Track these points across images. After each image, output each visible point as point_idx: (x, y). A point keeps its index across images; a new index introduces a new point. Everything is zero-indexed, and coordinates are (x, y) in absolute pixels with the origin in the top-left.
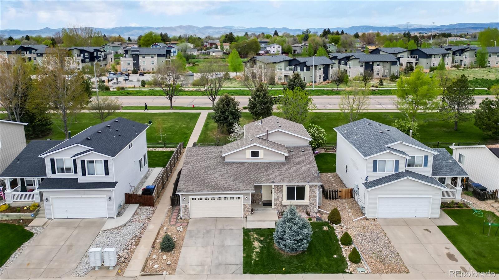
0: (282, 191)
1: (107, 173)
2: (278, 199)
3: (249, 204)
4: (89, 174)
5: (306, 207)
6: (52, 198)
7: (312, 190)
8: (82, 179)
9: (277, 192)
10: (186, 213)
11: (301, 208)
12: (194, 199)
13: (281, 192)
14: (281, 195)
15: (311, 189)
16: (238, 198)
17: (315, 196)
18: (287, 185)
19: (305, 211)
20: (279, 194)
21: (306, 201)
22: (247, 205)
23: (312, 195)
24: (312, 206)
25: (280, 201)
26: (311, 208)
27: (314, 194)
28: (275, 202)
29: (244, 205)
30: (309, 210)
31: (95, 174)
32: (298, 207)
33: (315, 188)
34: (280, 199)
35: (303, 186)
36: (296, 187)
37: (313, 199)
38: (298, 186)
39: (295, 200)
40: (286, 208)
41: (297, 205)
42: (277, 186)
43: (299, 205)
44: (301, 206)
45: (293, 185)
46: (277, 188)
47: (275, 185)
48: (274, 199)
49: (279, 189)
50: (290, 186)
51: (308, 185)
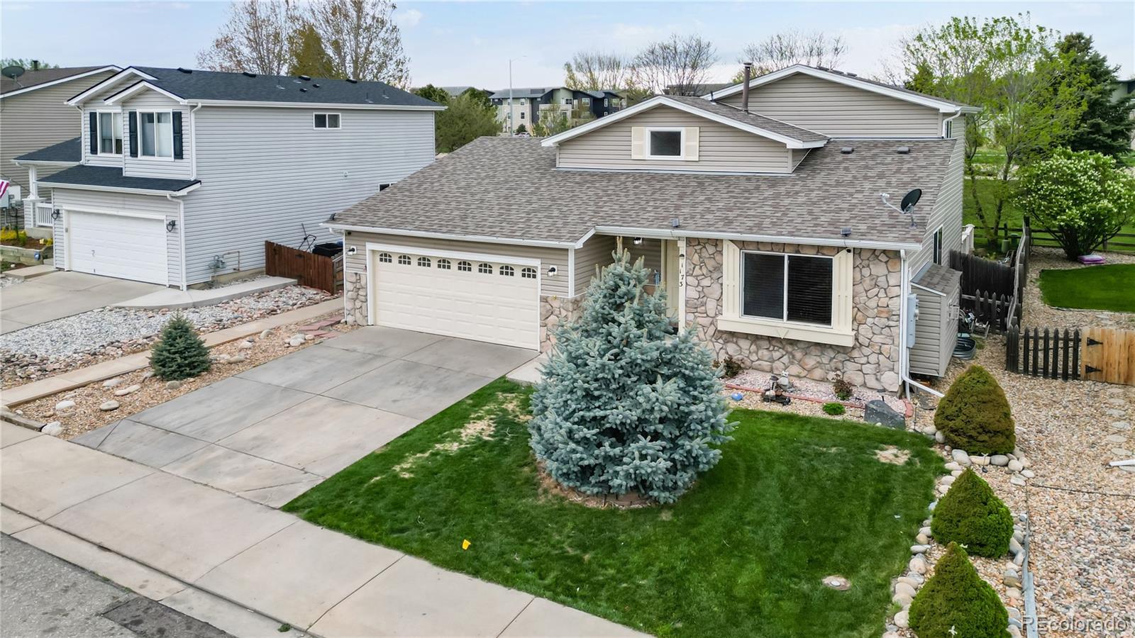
0: (719, 268)
1: (179, 154)
2: (704, 304)
3: (563, 301)
4: (144, 153)
5: (841, 357)
6: (69, 211)
7: (874, 278)
8: (134, 167)
9: (698, 271)
10: (358, 304)
11: (811, 361)
12: (386, 257)
13: (715, 275)
14: (716, 286)
15: (866, 272)
16: (529, 273)
17: (892, 315)
18: (742, 244)
19: (831, 375)
20: (706, 282)
21: (840, 330)
22: (556, 304)
23: (872, 303)
24: (873, 358)
25: (712, 313)
26: (868, 369)
27: (884, 301)
28: (691, 317)
29: (544, 300)
30: (851, 374)
31: (154, 155)
32: (798, 355)
33: (889, 272)
34: (711, 305)
35: (823, 254)
36: (786, 256)
37: (874, 327)
38: (798, 252)
39: (782, 318)
40: (738, 348)
41: (791, 344)
42: (699, 244)
43: (802, 345)
44: (814, 351)
45: (770, 249)
46: (700, 257)
47: (690, 241)
48: (687, 302)
49: (706, 261)
50: (759, 250)
51: (849, 251)
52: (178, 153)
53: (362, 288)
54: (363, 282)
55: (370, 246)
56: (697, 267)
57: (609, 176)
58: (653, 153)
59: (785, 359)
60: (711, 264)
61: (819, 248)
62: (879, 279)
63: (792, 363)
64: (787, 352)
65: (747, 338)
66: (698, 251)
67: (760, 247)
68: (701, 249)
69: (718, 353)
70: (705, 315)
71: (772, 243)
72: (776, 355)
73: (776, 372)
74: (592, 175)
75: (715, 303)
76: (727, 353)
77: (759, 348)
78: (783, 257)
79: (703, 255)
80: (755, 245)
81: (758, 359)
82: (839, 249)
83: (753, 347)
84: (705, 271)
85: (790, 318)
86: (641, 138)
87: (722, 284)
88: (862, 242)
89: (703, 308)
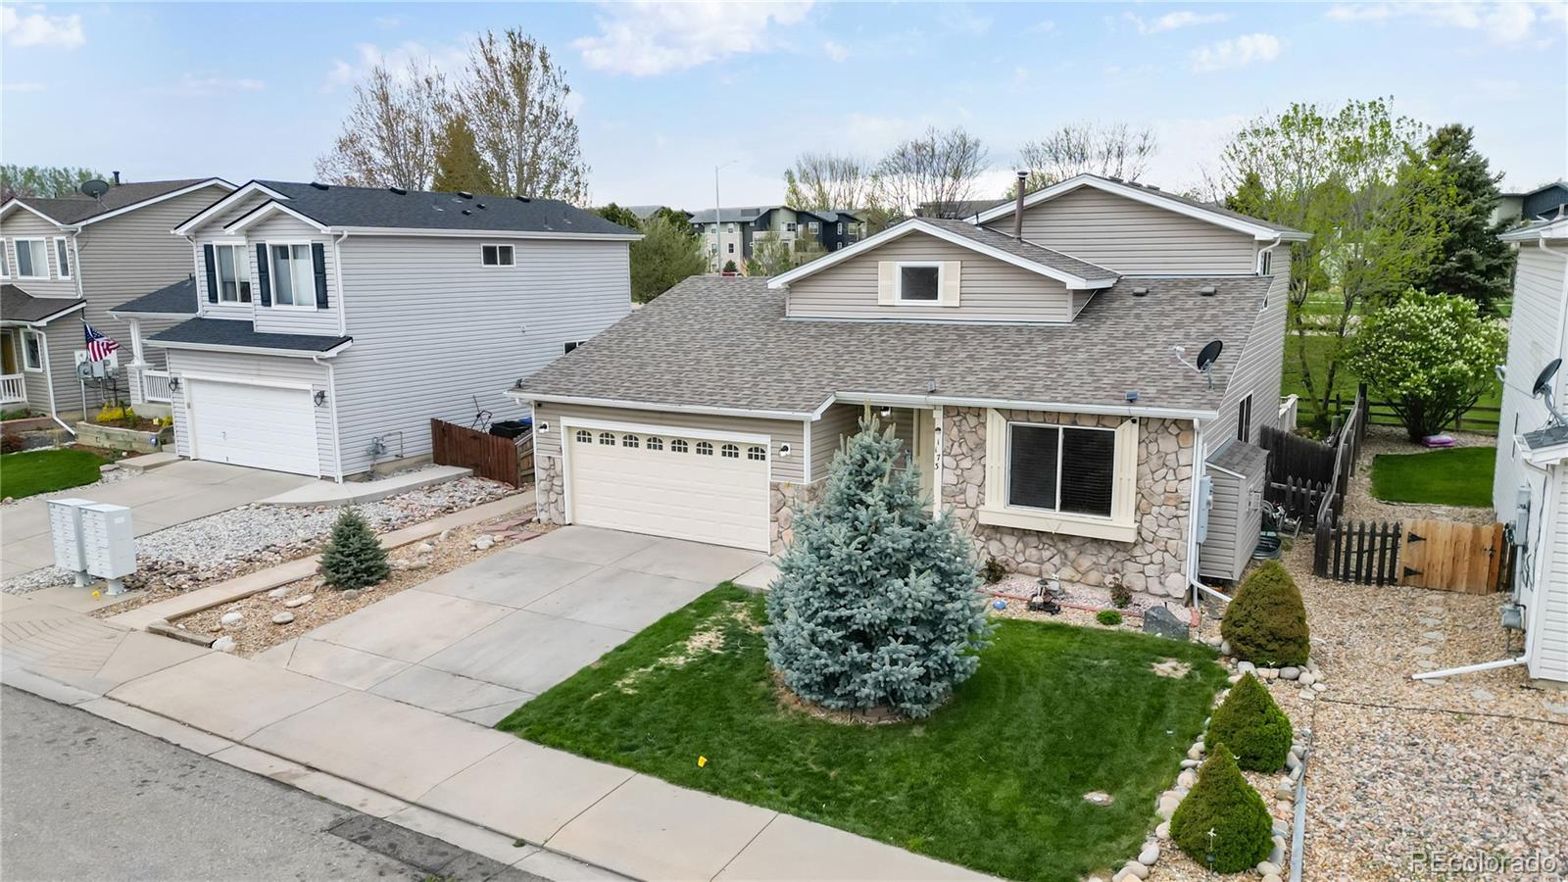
0: (981, 445)
1: (323, 302)
2: (963, 492)
3: (797, 488)
4: (279, 302)
5: (1120, 556)
6: (189, 380)
7: (1162, 456)
8: (269, 319)
9: (956, 450)
10: (553, 497)
11: (1086, 562)
12: (584, 436)
13: (977, 455)
14: (978, 468)
15: (1153, 448)
16: (756, 453)
17: (1182, 503)
18: (1008, 413)
19: (1109, 578)
20: (966, 463)
21: (1120, 522)
22: (789, 493)
23: (1159, 488)
24: (1157, 557)
25: (972, 503)
26: (1150, 570)
27: (1172, 485)
28: (947, 507)
29: (775, 487)
30: (1132, 578)
31: (291, 303)
32: (1072, 554)
33: (1180, 448)
34: (972, 493)
35: (1104, 426)
36: (1061, 428)
37: (1160, 518)
38: (1075, 423)
39: (1054, 508)
40: (1002, 547)
41: (1064, 541)
42: (958, 415)
43: (1076, 542)
44: (1091, 548)
45: (1042, 420)
46: (960, 431)
47: (947, 410)
48: (943, 489)
49: (966, 436)
50: (1029, 421)
51: (1134, 421)
52: (322, 298)
53: (558, 476)
54: (558, 468)
55: (566, 421)
56: (956, 444)
57: (851, 328)
58: (905, 296)
59: (1057, 560)
60: (972, 439)
61: (1100, 418)
62: (1168, 457)
63: (1064, 565)
64: (1059, 551)
65: (1013, 535)
66: (958, 424)
67: (1030, 417)
68: (961, 420)
69: (978, 554)
70: (964, 505)
71: (1044, 412)
72: (1046, 554)
73: (1045, 576)
74: (830, 326)
75: (975, 490)
76: (989, 553)
77: (1026, 546)
78: (1057, 430)
79: (963, 428)
80: (1025, 415)
81: (1026, 561)
82: (1123, 419)
83: (1020, 545)
84: (965, 449)
85: (1063, 508)
86: (889, 275)
87: (984, 466)
88: (1150, 409)
89: (962, 496)
